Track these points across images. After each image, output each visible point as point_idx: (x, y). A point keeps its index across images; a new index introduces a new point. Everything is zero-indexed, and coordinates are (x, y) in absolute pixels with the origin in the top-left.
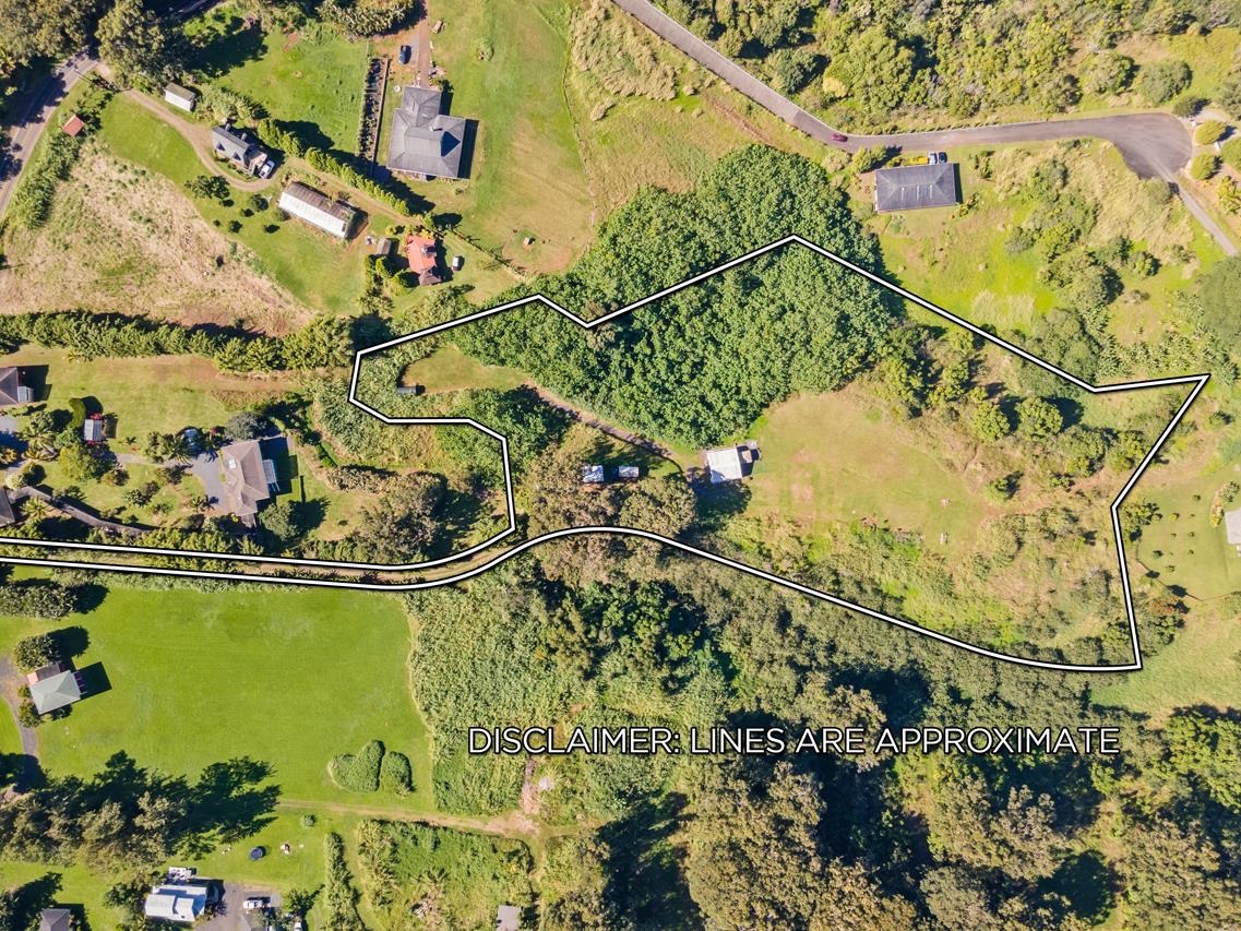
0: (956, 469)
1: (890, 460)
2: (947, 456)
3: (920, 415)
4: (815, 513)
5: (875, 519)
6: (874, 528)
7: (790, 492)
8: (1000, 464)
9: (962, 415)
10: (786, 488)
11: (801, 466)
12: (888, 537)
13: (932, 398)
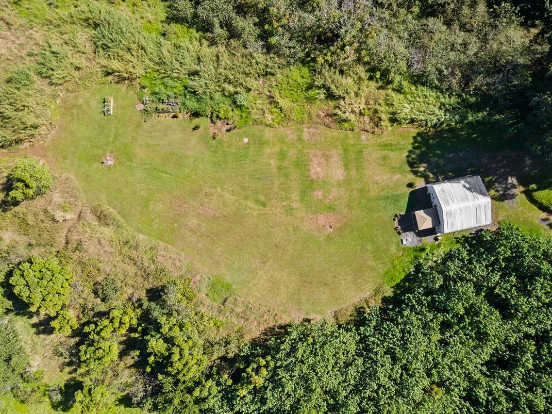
0: (94, 211)
1: (194, 222)
2: (107, 232)
3: (148, 291)
4: (305, 136)
5: (212, 130)
6: (214, 117)
7: (346, 166)
8: (31, 220)
9: (88, 292)
10: (353, 172)
11: (331, 208)
12: (192, 104)
13: (132, 318)
